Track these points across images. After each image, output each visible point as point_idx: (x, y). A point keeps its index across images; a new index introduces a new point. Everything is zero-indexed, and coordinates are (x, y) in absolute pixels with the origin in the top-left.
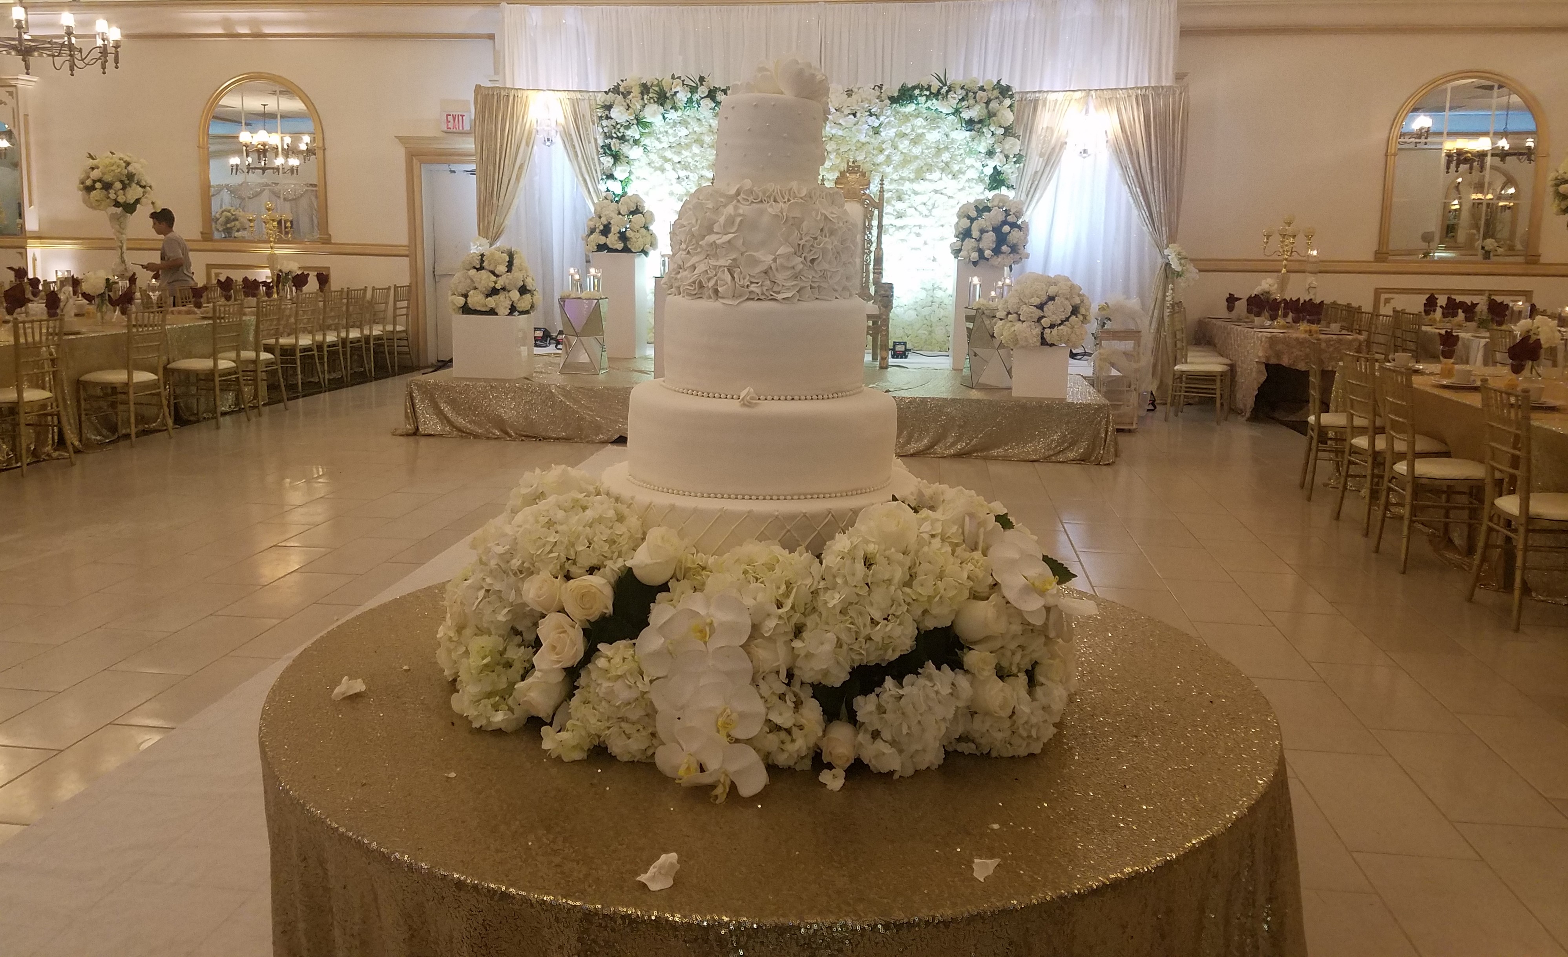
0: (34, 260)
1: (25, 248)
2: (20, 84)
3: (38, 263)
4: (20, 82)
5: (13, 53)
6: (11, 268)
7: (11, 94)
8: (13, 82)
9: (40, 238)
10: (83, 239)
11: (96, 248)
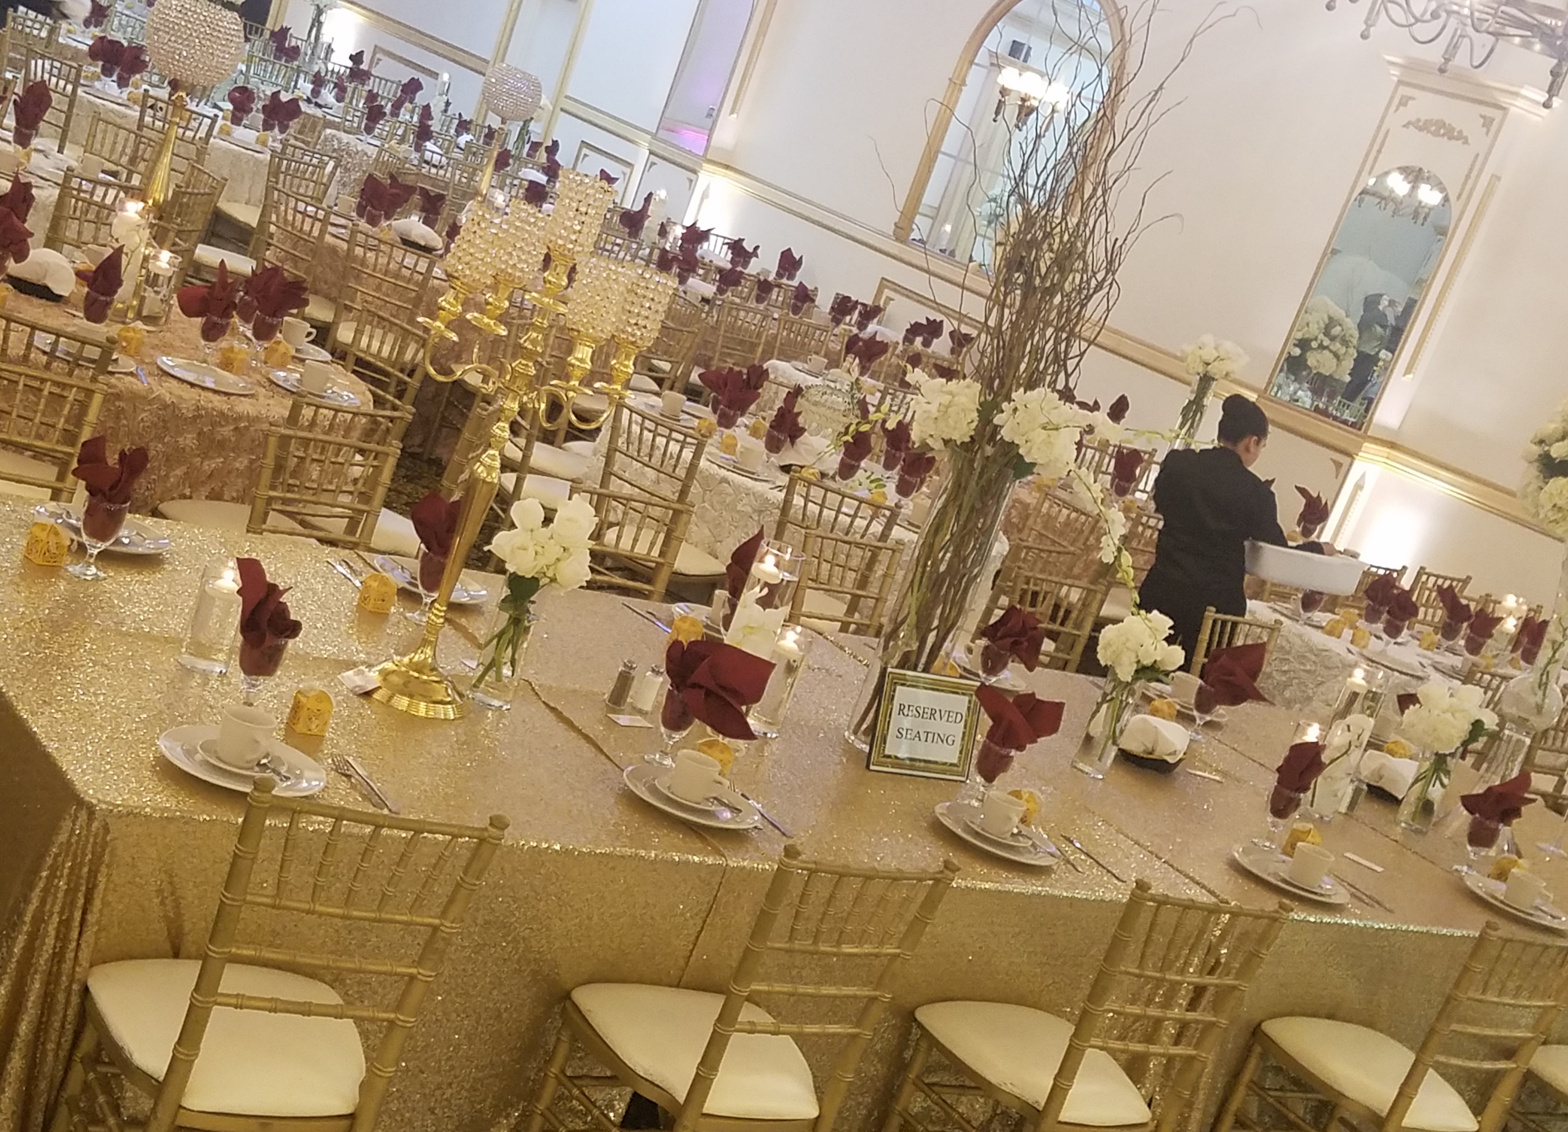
0: (1359, 487)
1: (1351, 456)
2: (1518, 108)
3: (1363, 497)
4: (1519, 102)
5: (1538, 47)
6: (1303, 491)
7: (1487, 122)
8: (1504, 100)
9: (1393, 445)
10: (1478, 480)
11: (1492, 510)
